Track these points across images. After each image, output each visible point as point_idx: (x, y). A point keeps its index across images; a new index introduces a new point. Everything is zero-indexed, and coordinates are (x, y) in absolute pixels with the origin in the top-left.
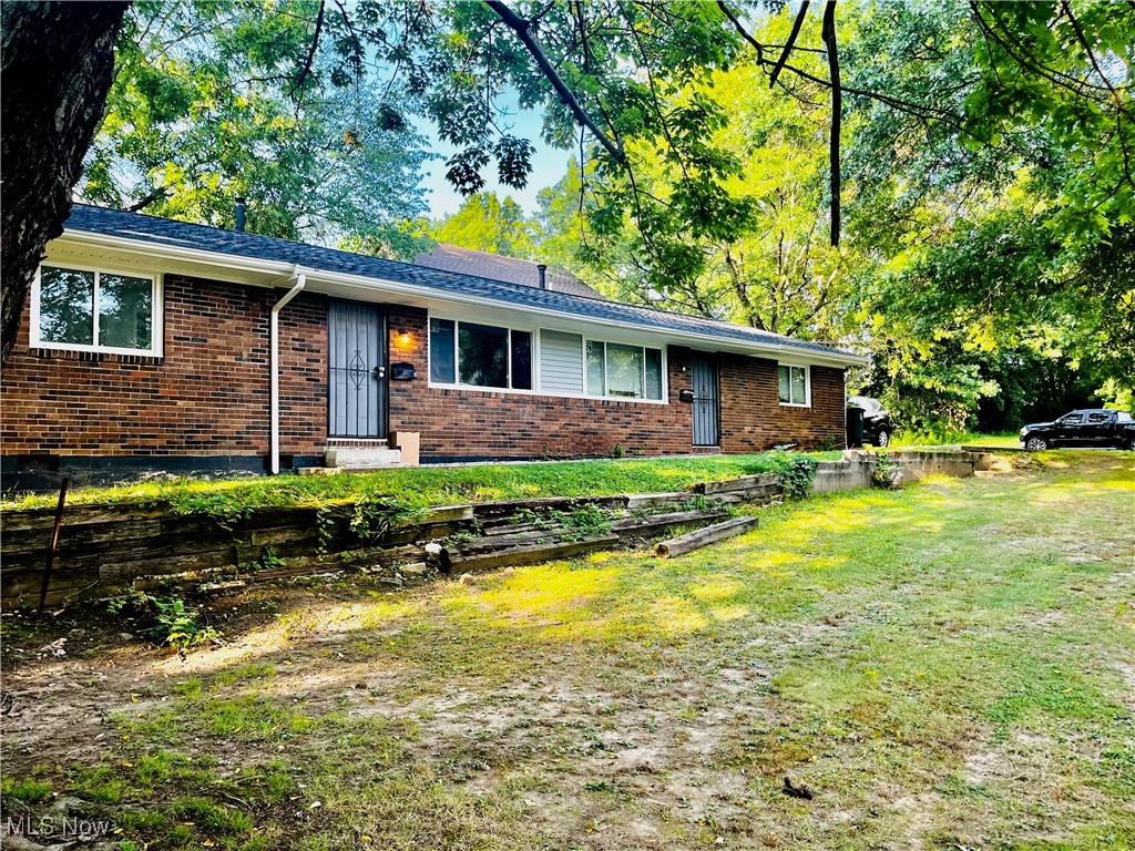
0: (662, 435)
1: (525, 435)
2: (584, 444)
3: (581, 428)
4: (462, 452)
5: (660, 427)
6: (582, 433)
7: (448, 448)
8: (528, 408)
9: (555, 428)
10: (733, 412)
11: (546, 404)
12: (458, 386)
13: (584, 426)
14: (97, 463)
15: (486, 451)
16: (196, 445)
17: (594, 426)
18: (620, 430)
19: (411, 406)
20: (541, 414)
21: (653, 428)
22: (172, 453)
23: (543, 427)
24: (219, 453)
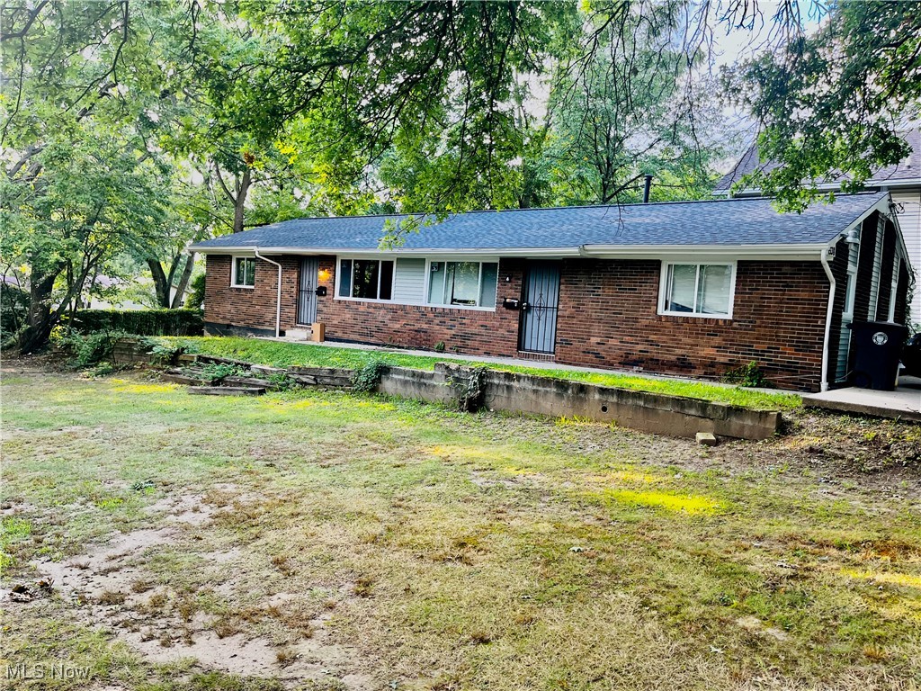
0: (485, 338)
1: (379, 330)
2: (417, 339)
3: (416, 327)
4: (345, 337)
5: (483, 331)
6: (416, 331)
7: (339, 334)
8: (382, 312)
9: (397, 326)
10: (575, 321)
11: (393, 310)
12: (351, 298)
13: (417, 326)
14: (240, 328)
15: (356, 337)
16: (259, 324)
17: (425, 326)
18: (446, 331)
19: (325, 310)
20: (389, 317)
21: (476, 331)
22: (255, 326)
23: (390, 325)
24: (265, 328)
